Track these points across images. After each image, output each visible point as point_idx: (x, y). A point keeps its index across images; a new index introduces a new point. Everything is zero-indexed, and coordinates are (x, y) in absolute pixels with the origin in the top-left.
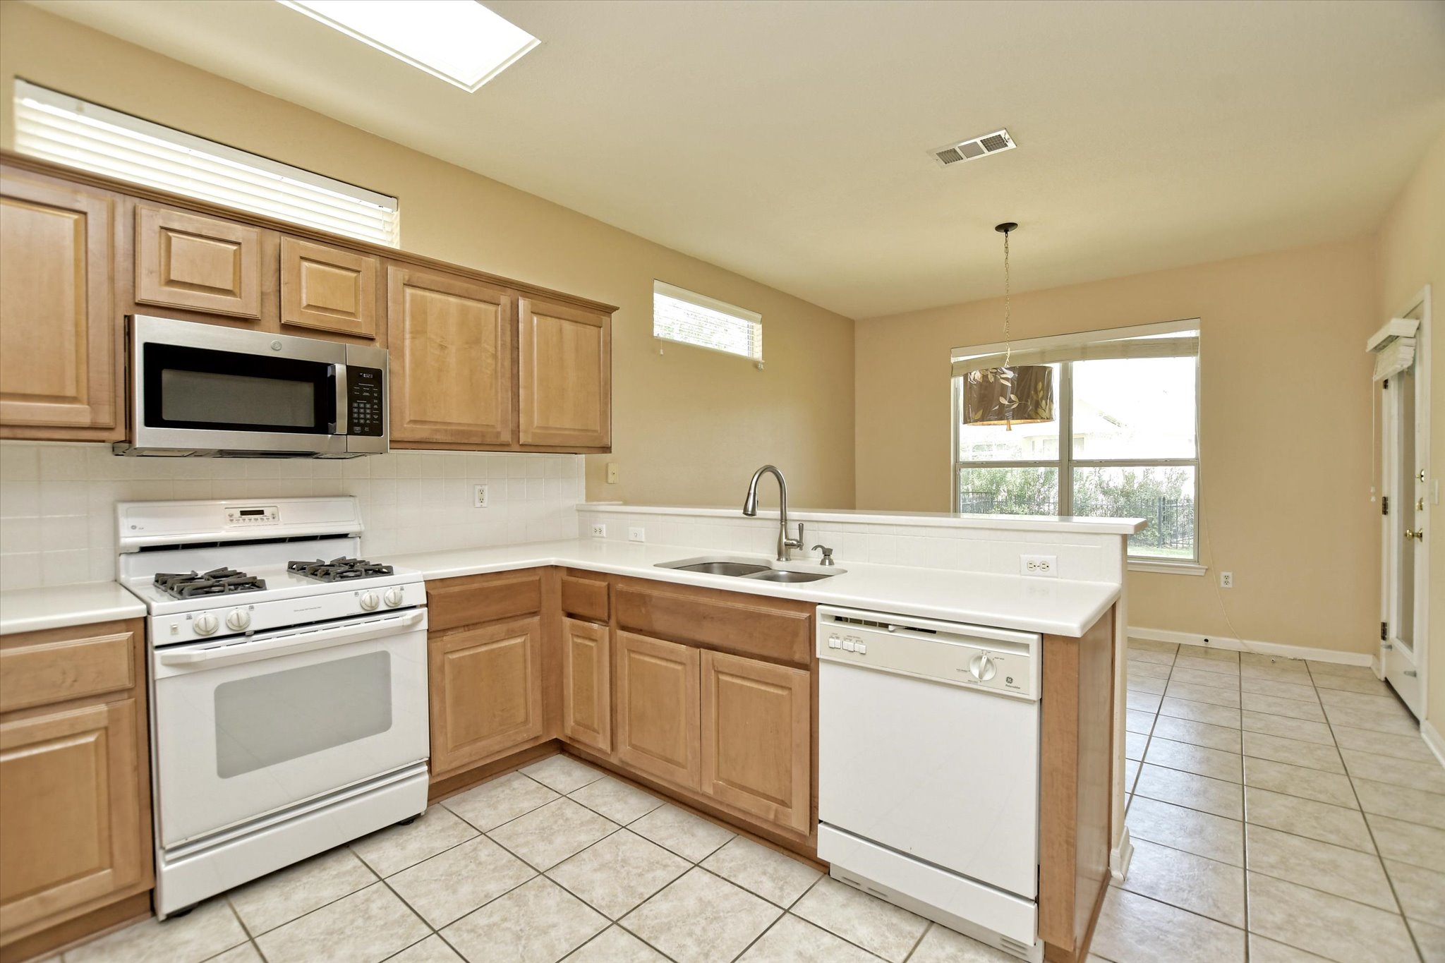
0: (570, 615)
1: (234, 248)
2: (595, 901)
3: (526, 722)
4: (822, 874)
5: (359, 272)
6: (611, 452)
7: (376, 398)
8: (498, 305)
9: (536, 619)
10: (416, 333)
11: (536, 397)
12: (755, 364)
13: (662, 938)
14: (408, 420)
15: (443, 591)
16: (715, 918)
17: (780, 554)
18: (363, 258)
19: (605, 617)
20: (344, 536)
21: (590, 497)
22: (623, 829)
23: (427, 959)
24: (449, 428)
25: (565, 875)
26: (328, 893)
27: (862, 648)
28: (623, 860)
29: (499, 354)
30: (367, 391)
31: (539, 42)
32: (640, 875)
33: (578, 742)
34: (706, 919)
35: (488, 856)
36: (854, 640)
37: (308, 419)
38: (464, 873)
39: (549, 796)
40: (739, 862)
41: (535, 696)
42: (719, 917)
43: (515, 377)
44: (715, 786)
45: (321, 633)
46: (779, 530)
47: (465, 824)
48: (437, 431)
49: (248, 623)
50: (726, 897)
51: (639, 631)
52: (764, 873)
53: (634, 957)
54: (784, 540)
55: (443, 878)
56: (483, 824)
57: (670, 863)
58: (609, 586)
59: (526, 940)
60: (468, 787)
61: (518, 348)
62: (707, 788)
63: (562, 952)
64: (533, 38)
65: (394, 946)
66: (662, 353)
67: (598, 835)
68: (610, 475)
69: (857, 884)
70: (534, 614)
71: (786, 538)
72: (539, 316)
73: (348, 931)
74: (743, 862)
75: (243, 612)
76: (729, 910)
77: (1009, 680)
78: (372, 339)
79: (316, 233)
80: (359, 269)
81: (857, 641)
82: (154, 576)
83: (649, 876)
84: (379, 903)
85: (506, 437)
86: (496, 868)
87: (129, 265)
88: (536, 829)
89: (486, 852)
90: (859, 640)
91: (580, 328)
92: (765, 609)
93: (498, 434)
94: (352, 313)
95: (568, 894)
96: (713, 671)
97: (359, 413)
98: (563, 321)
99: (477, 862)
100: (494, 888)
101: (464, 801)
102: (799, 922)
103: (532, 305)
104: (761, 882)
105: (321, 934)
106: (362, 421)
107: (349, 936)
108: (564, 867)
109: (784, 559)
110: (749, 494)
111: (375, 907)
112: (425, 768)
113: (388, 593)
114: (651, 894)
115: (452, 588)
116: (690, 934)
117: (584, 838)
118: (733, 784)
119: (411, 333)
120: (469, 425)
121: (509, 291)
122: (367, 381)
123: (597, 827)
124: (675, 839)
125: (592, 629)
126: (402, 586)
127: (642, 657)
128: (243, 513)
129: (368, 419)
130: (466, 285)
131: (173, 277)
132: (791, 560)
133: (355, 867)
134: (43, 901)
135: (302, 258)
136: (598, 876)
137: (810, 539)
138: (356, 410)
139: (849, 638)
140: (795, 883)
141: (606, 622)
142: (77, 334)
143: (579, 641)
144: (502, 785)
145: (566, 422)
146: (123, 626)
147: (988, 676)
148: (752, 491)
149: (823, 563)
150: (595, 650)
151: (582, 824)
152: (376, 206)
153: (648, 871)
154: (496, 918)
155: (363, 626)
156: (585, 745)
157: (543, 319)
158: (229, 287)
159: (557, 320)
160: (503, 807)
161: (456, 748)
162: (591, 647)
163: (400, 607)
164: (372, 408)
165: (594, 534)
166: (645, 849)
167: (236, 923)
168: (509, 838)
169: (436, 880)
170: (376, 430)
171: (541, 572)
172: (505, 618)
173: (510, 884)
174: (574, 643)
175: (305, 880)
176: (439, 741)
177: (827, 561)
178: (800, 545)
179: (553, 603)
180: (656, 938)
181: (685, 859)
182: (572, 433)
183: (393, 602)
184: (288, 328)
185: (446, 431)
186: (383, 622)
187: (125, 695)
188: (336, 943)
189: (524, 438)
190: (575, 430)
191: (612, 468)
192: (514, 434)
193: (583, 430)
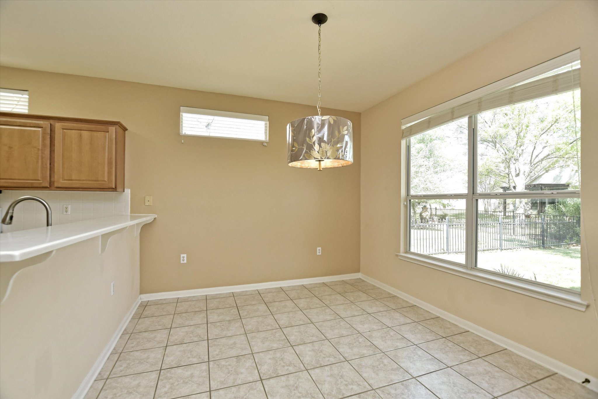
189: (56, 185)
190: (89, 180)
191: (147, 198)
192: (51, 183)
193: (96, 181)
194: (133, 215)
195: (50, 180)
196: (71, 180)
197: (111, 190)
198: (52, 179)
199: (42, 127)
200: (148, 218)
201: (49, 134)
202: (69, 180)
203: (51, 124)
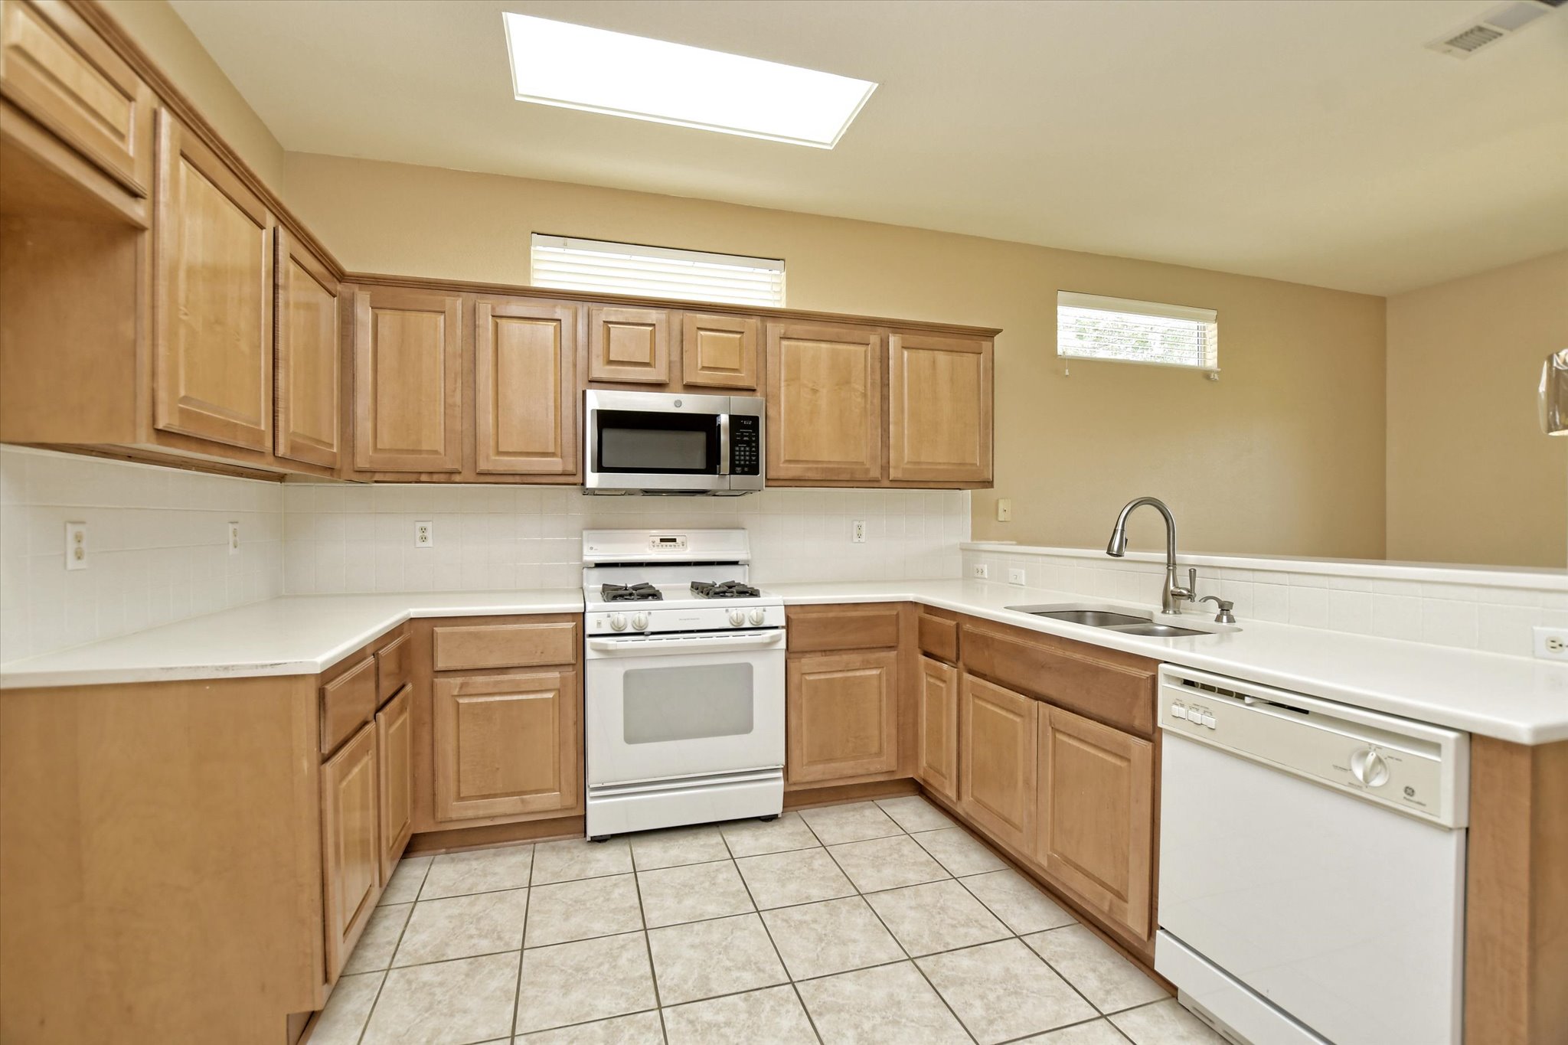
0: (927, 654)
1: (651, 328)
2: (900, 935)
3: (880, 753)
4: (1170, 995)
5: (743, 333)
6: (992, 487)
7: (754, 442)
8: (868, 344)
9: (893, 654)
10: (790, 381)
11: (906, 432)
12: (1207, 375)
13: (952, 990)
14: (783, 460)
15: (801, 616)
16: (1016, 993)
17: (1166, 605)
18: (747, 320)
19: (953, 656)
20: (735, 563)
21: (977, 535)
22: (954, 880)
23: (745, 929)
24: (820, 466)
25: (880, 903)
26: (693, 856)
27: (1211, 721)
28: (942, 908)
29: (869, 394)
30: (746, 436)
31: (877, 85)
32: (954, 926)
33: (931, 785)
34: (1005, 990)
35: (821, 865)
36: (1202, 710)
37: (700, 462)
38: (796, 873)
39: (893, 830)
40: (1068, 950)
41: (890, 730)
42: (1021, 993)
43: (885, 413)
44: (1049, 858)
45: (698, 640)
46: (1166, 576)
47: (811, 834)
48: (809, 469)
49: (646, 625)
50: (1037, 978)
51: (983, 676)
52: (1094, 970)
53: (917, 995)
54: (1172, 588)
55: (778, 872)
56: (827, 838)
57: (989, 925)
58: (958, 626)
59: (826, 943)
60: (824, 804)
61: (889, 385)
62: (1040, 859)
63: (853, 966)
64: (872, 83)
65: (724, 911)
66: (1067, 373)
67: (926, 878)
68: (1000, 511)
69: (1211, 1021)
70: (891, 648)
71: (1174, 585)
72: (909, 350)
73: (697, 888)
74: (1073, 951)
75: (643, 616)
76: (1035, 991)
77: (1409, 791)
78: (754, 390)
79: (710, 305)
80: (742, 330)
81: (1205, 712)
82: (601, 586)
83: (962, 930)
84: (725, 875)
85: (875, 473)
86: (824, 877)
87: (585, 353)
88: (870, 856)
89: (821, 861)
90: (1207, 711)
91: (956, 357)
92: (1103, 663)
93: (867, 471)
94: (737, 369)
95: (877, 919)
96: (1050, 728)
97: (740, 455)
98: (936, 352)
99: (811, 868)
100: (816, 893)
101: (818, 815)
102: (1114, 1033)
103: (903, 339)
104: (1085, 977)
105: (679, 884)
106: (742, 463)
107: (697, 892)
108: (883, 895)
109: (1171, 612)
110: (1115, 531)
111: (721, 877)
112: (780, 774)
113: (752, 612)
114: (958, 947)
115: (809, 614)
116: (982, 997)
117: (912, 877)
118: (1068, 861)
119: (786, 381)
120: (839, 463)
121: (880, 330)
122: (747, 427)
123: (928, 870)
124: (1004, 905)
125: (941, 669)
126: (764, 607)
127: (984, 704)
128: (662, 540)
129: (747, 461)
130: (836, 330)
131: (611, 359)
132: (1181, 613)
133: (717, 843)
134: (523, 801)
135: (698, 328)
136: (912, 914)
137: (1202, 588)
138: (737, 453)
139: (1195, 707)
140: (1128, 992)
141: (955, 663)
142: (556, 407)
143: (932, 680)
144: (855, 809)
145: (939, 456)
146: (570, 617)
147: (1377, 782)
148: (1120, 528)
149: (1219, 619)
150: (945, 689)
151: (915, 864)
152: (767, 271)
153: (963, 925)
154: (808, 918)
155: (732, 638)
156: (936, 790)
157: (915, 354)
158: (647, 361)
159: (930, 352)
160: (849, 829)
161: (811, 763)
162: (942, 688)
163: (761, 626)
164: (750, 451)
165: (976, 575)
166: (968, 906)
167: (630, 858)
168: (844, 856)
169: (772, 872)
170: (754, 470)
171: (900, 608)
172: (862, 649)
173: (831, 894)
174: (928, 682)
175: (681, 842)
176: (795, 754)
177: (1225, 618)
178: (1191, 596)
179: (909, 639)
180: (946, 987)
181: (1007, 927)
182: (945, 467)
183: (755, 620)
184: (691, 388)
185: (817, 468)
186: (747, 638)
187: (571, 669)
188: (686, 894)
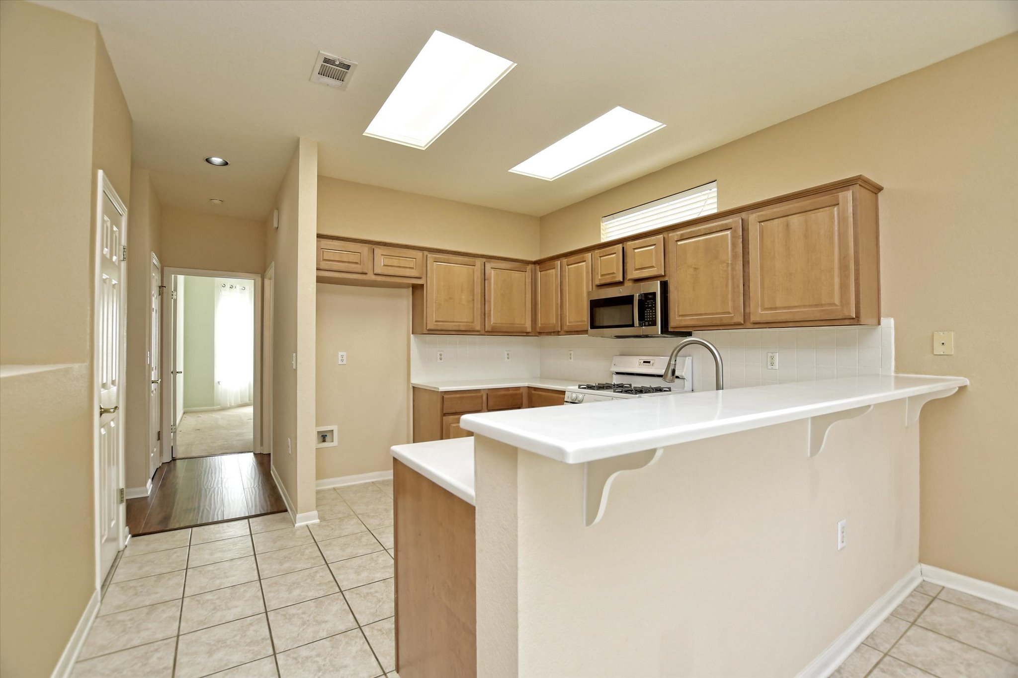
1: (615, 255)
5: (655, 244)
7: (654, 307)
10: (681, 266)
14: (678, 315)
24: (700, 317)
30: (650, 304)
48: (693, 320)
61: (749, 253)
72: (765, 222)
78: (664, 276)
85: (738, 319)
87: (594, 273)
91: (810, 216)
93: (732, 318)
94: (653, 266)
98: (790, 217)
103: (759, 216)
120: (712, 313)
122: (651, 299)
128: (644, 362)
129: (651, 318)
130: (711, 225)
131: (602, 274)
138: (646, 314)
145: (794, 301)
152: (709, 191)
157: (770, 224)
159: (784, 219)
170: (654, 323)
184: (634, 281)
185: (698, 319)
189: (753, 319)
190: (805, 306)
191: (939, 337)
192: (746, 316)
193: (816, 306)
194: (901, 375)
195: (744, 311)
196: (776, 308)
197: (847, 322)
198: (747, 311)
199: (731, 228)
200: (946, 385)
201: (741, 237)
202: (771, 309)
203: (742, 220)
